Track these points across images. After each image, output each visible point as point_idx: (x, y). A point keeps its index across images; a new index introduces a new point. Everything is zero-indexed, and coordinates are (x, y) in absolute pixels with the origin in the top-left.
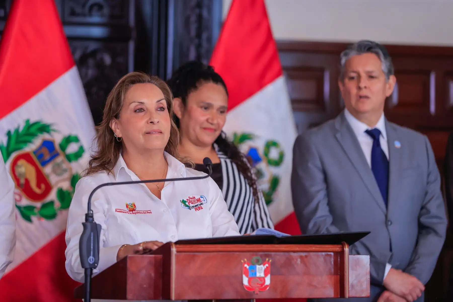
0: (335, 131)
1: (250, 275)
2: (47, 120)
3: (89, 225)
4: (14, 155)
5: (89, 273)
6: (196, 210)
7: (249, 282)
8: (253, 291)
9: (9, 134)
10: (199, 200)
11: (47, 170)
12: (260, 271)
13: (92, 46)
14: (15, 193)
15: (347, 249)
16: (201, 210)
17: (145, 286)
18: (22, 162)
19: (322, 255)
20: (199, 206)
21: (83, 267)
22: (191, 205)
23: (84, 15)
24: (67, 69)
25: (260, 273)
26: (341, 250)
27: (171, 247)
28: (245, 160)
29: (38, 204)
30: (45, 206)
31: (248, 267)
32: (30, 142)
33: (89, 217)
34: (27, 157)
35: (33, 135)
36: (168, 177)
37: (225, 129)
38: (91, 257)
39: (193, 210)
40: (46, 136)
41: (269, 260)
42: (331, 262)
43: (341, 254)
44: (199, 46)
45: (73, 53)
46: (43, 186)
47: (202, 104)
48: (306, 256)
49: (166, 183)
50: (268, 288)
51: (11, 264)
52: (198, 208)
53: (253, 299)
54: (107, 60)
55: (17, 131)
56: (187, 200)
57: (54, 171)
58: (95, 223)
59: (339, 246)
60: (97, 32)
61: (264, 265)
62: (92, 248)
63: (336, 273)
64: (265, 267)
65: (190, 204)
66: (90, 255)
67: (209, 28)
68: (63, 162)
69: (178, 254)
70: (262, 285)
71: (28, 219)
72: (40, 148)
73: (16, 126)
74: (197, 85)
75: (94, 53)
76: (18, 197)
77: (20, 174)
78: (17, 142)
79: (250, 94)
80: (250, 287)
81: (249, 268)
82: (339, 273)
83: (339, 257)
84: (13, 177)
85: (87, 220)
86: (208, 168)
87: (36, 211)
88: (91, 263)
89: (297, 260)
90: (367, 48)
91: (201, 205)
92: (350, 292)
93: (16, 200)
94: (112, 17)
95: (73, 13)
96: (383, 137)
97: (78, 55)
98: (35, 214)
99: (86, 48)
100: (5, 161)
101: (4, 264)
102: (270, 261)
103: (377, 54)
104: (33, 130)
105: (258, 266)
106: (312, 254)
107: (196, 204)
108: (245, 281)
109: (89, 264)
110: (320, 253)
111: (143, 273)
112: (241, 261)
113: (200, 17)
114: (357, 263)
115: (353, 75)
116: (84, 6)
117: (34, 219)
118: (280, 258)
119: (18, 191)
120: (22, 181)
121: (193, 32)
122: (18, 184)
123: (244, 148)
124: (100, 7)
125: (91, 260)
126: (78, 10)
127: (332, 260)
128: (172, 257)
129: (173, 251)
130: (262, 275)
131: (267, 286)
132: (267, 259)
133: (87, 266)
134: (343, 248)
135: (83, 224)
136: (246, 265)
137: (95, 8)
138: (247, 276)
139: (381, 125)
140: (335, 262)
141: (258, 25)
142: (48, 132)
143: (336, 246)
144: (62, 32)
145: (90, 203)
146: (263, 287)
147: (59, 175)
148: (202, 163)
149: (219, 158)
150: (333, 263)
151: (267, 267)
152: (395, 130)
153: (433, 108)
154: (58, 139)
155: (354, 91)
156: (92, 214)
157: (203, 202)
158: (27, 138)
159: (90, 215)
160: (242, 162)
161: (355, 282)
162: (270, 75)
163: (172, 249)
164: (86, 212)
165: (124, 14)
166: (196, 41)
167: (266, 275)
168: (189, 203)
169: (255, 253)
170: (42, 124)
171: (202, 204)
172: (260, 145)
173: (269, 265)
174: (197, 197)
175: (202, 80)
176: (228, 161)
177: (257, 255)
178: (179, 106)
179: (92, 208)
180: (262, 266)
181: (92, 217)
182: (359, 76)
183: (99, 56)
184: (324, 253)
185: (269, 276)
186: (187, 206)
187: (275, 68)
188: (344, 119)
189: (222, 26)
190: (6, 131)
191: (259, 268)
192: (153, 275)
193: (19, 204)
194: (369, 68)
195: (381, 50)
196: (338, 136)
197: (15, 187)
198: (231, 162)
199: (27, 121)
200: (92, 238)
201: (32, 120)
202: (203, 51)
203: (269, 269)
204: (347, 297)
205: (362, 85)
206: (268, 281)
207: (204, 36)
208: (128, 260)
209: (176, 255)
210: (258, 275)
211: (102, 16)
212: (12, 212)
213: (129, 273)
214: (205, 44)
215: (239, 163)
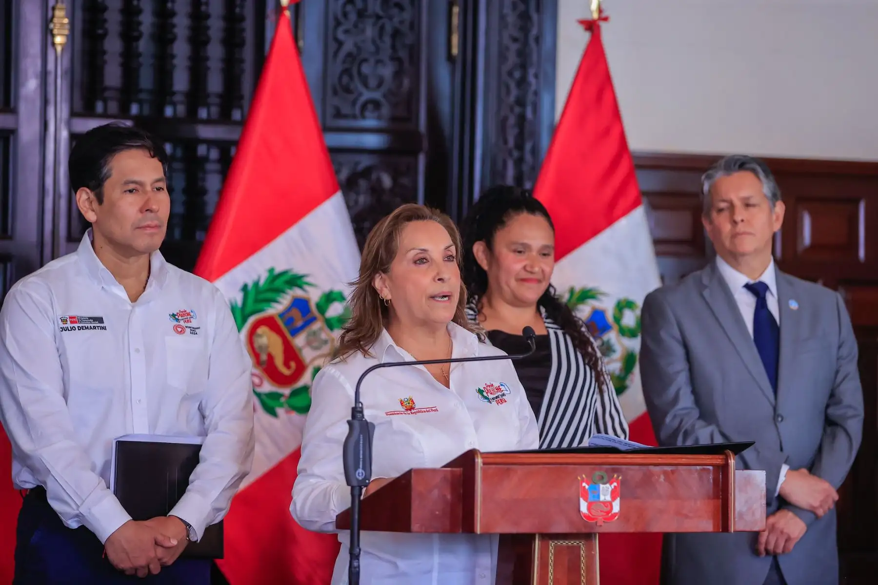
0: (701, 287)
1: (591, 499)
2: (299, 269)
3: (356, 424)
4: (251, 320)
5: (356, 492)
6: (498, 404)
7: (589, 508)
8: (594, 521)
9: (245, 288)
10: (498, 389)
11: (299, 341)
12: (605, 492)
13: (365, 161)
14: (253, 375)
15: (732, 462)
16: (504, 404)
17: (437, 513)
18: (263, 330)
19: (697, 470)
20: (501, 398)
21: (348, 483)
22: (491, 396)
23: (354, 117)
24: (328, 195)
25: (605, 495)
26: (724, 463)
27: (476, 456)
28: (583, 329)
29: (287, 391)
30: (294, 393)
31: (587, 487)
32: (275, 301)
33: (357, 412)
34: (269, 322)
35: (280, 291)
36: (454, 357)
37: (554, 281)
38: (360, 470)
39: (494, 403)
40: (298, 292)
41: (618, 477)
42: (709, 480)
43: (724, 469)
44: (519, 161)
45: (338, 172)
46: (293, 364)
47: (514, 247)
48: (673, 472)
49: (453, 365)
50: (616, 518)
51: (247, 476)
52: (500, 401)
53: (595, 534)
54: (387, 181)
55: (256, 284)
56: (484, 388)
57: (309, 343)
58: (366, 420)
59: (721, 457)
60: (372, 141)
61: (611, 484)
62: (361, 457)
63: (716, 496)
64: (613, 486)
65: (489, 394)
66: (359, 468)
67: (535, 135)
68: (321, 329)
69: (486, 466)
70: (608, 513)
71: (272, 412)
72: (288, 310)
73: (255, 278)
74: (505, 219)
75: (367, 172)
76: (257, 380)
77: (260, 347)
78: (257, 301)
79: (595, 232)
80: (590, 515)
81: (589, 488)
82: (721, 497)
83: (721, 473)
84: (251, 351)
85: (353, 416)
86: (529, 342)
87: (282, 400)
88: (360, 478)
89: (659, 477)
90: (738, 164)
91: (503, 397)
92: (737, 524)
93: (254, 385)
94: (394, 119)
95: (338, 114)
96: (772, 294)
97: (344, 175)
98: (281, 406)
99: (357, 164)
100: (239, 330)
101: (235, 476)
102: (620, 478)
103: (754, 171)
104: (279, 283)
105: (601, 486)
106: (680, 468)
107: (497, 395)
108: (584, 507)
109: (357, 480)
110: (693, 467)
111: (436, 493)
112: (577, 478)
113: (522, 119)
114: (748, 481)
115: (723, 205)
116: (354, 103)
117: (280, 411)
118: (635, 474)
119: (257, 371)
120: (264, 357)
121: (511, 142)
122: (258, 362)
123: (583, 312)
124: (377, 105)
125: (360, 474)
126: (346, 109)
127: (711, 477)
128: (476, 472)
129: (478, 462)
130: (608, 498)
131: (615, 514)
132: (615, 476)
133: (355, 483)
134: (727, 460)
135: (349, 422)
136: (584, 484)
137: (370, 107)
138: (586, 499)
139: (769, 276)
140: (715, 480)
141: (607, 131)
142: (300, 287)
143: (717, 456)
144: (321, 141)
145: (359, 392)
146: (609, 516)
147: (316, 348)
148: (521, 334)
149: (547, 327)
150: (711, 481)
151: (615, 487)
152: (791, 284)
153: (862, 253)
154: (314, 296)
155: (727, 228)
156: (362, 408)
157: (505, 392)
158: (270, 295)
159: (359, 409)
160: (580, 333)
161: (744, 509)
162: (622, 204)
163: (476, 460)
164: (353, 405)
165: (411, 114)
166: (516, 154)
167: (614, 499)
168: (487, 393)
169: (598, 466)
170: (290, 274)
171: (504, 395)
172: (608, 306)
173: (618, 484)
174: (496, 385)
175: (510, 211)
176: (560, 332)
177: (600, 470)
178: (484, 252)
179: (361, 400)
180: (608, 485)
181: (362, 412)
182: (732, 207)
183: (374, 176)
184: (698, 467)
185: (618, 500)
186: (486, 398)
187: (632, 194)
188: (714, 269)
189: (554, 131)
190: (240, 285)
191: (603, 487)
192: (449, 497)
193: (259, 390)
194: (744, 193)
195: (760, 165)
196: (706, 293)
197: (253, 366)
198: (564, 334)
199: (271, 270)
200: (361, 442)
201: (278, 269)
202: (525, 168)
203: (619, 489)
204: (732, 531)
205: (738, 218)
206: (616, 507)
207: (528, 146)
208: (413, 474)
209: (481, 468)
210: (602, 498)
211: (379, 118)
212: (248, 402)
213: (414, 495)
214: (528, 157)
215: (576, 334)
